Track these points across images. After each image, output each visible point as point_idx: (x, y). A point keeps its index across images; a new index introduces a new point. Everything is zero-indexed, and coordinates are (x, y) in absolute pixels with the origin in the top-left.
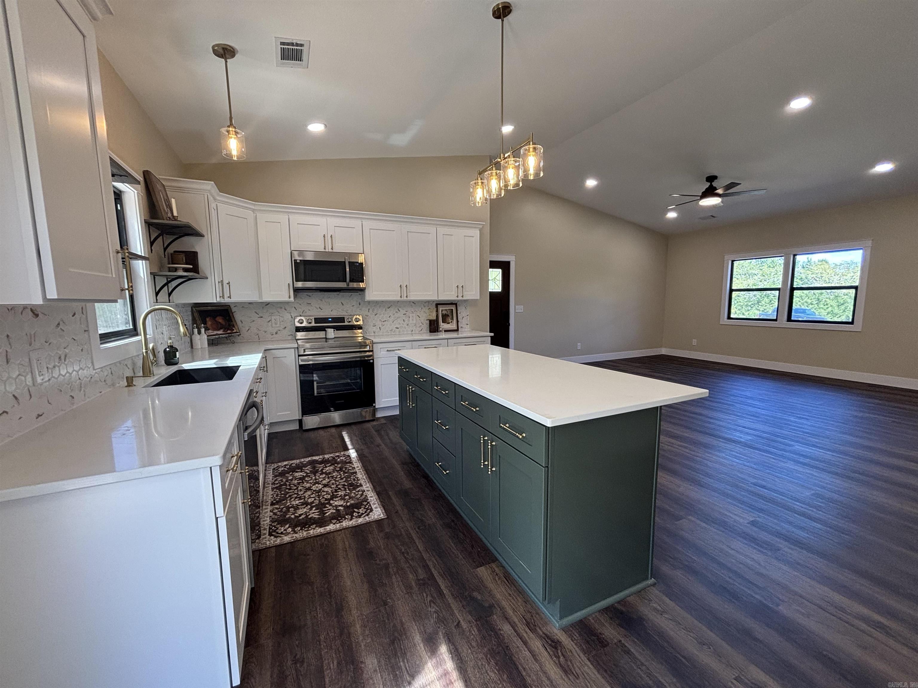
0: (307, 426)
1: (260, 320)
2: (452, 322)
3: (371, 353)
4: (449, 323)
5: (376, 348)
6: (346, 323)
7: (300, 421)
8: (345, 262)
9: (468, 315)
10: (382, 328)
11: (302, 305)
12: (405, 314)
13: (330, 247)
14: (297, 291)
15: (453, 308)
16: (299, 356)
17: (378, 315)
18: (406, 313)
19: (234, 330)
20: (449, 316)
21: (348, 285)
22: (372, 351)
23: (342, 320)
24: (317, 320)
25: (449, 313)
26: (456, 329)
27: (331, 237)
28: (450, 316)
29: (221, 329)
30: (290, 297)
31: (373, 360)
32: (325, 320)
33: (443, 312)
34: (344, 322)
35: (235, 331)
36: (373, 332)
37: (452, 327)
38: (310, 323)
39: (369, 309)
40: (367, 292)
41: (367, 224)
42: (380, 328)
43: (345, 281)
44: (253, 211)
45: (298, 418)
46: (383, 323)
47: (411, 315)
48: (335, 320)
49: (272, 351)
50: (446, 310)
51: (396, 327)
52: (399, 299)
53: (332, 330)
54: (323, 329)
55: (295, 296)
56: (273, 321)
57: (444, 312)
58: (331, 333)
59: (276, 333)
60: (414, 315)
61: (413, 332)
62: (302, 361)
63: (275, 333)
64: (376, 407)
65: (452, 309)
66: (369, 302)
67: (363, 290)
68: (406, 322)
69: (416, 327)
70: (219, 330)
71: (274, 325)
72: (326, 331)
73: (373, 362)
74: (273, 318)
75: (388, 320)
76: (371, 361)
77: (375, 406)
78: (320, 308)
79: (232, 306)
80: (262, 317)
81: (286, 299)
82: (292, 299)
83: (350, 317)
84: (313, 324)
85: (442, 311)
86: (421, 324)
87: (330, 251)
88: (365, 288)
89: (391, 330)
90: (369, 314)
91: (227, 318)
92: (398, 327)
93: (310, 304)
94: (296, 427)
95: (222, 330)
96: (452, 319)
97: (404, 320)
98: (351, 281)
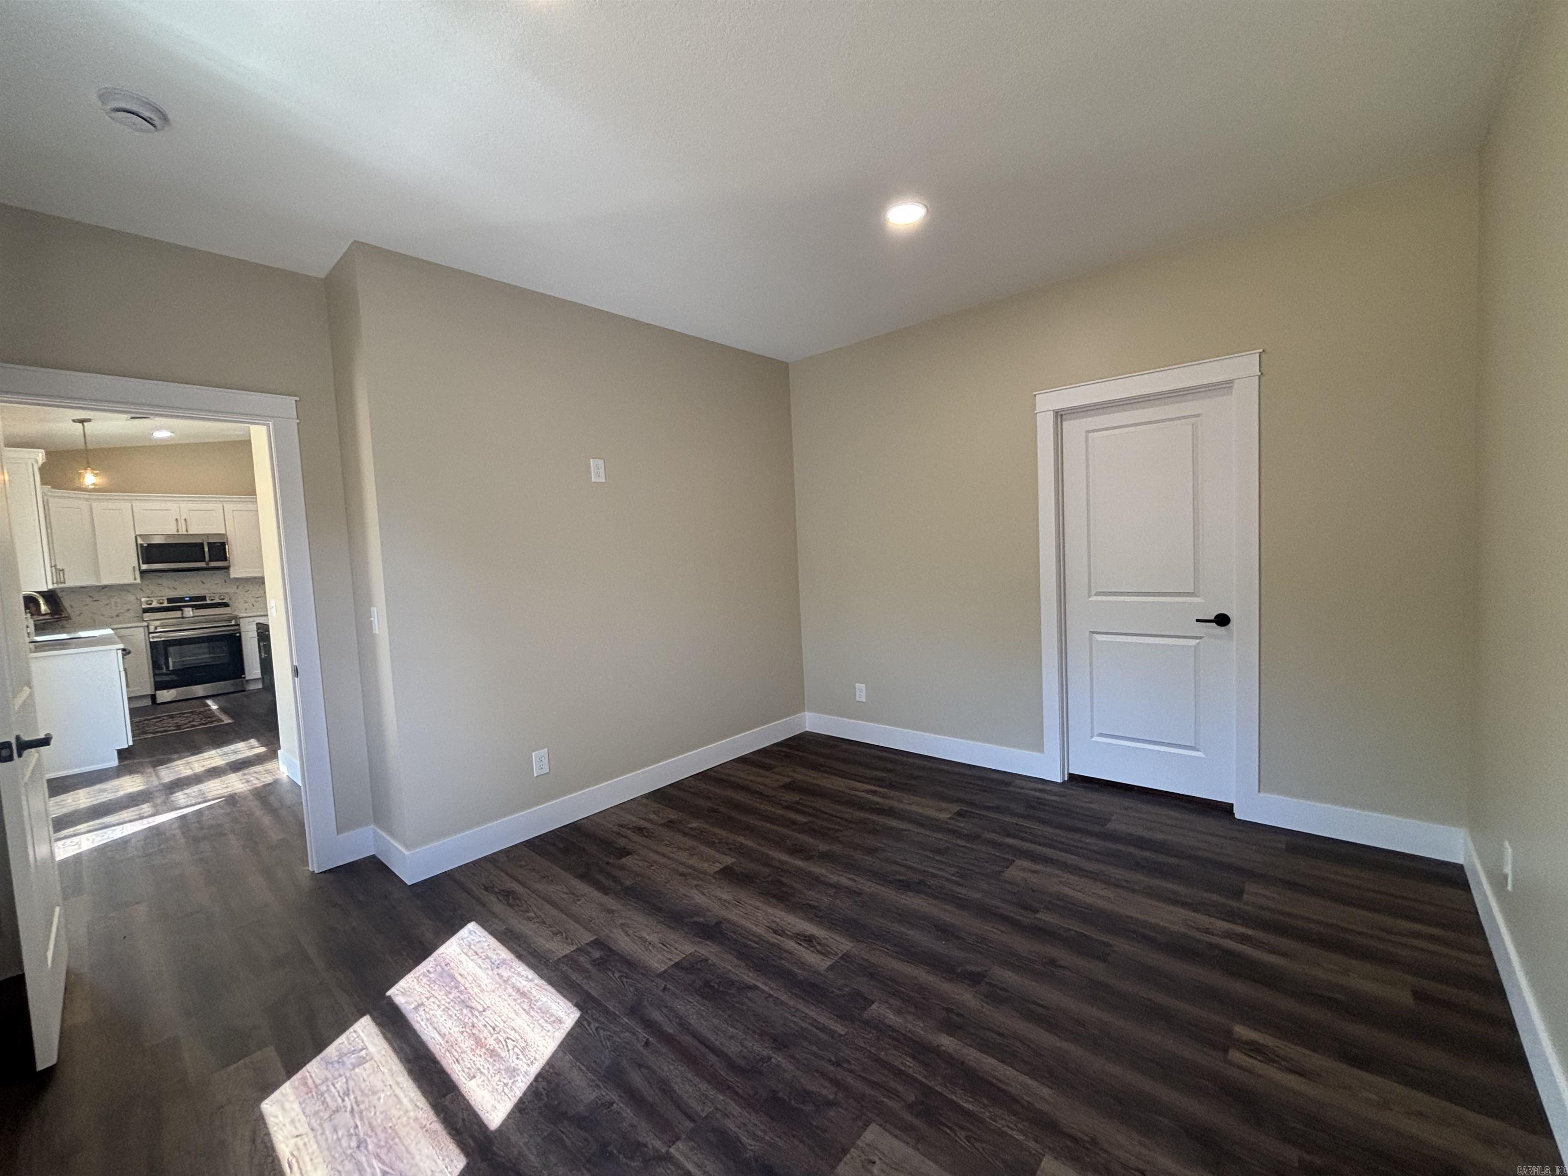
0: (159, 700)
1: (95, 603)
3: (237, 627)
5: (242, 622)
6: (208, 602)
7: (153, 697)
8: (202, 544)
10: (256, 605)
11: (150, 586)
13: (184, 529)
14: (143, 573)
16: (150, 633)
19: (62, 615)
21: (207, 564)
22: (239, 625)
23: (203, 598)
24: (170, 600)
27: (185, 520)
30: (135, 579)
31: (240, 633)
32: (182, 600)
34: (206, 601)
35: (67, 616)
36: (242, 608)
38: (162, 603)
39: (236, 586)
40: (232, 570)
41: (229, 507)
43: (203, 560)
44: (87, 500)
45: (149, 692)
48: (192, 599)
53: (190, 609)
54: (179, 608)
55: (142, 577)
56: (113, 603)
58: (189, 612)
59: (117, 616)
62: (153, 637)
64: (247, 678)
66: (237, 579)
67: (227, 568)
71: (114, 608)
72: (182, 610)
73: (240, 636)
74: (113, 601)
76: (238, 635)
77: (244, 678)
78: (173, 587)
79: (58, 591)
80: (98, 601)
81: (131, 581)
82: (138, 581)
83: (213, 595)
84: (166, 604)
87: (185, 533)
88: (230, 567)
90: (238, 591)
93: (161, 584)
94: (148, 702)
98: (211, 560)
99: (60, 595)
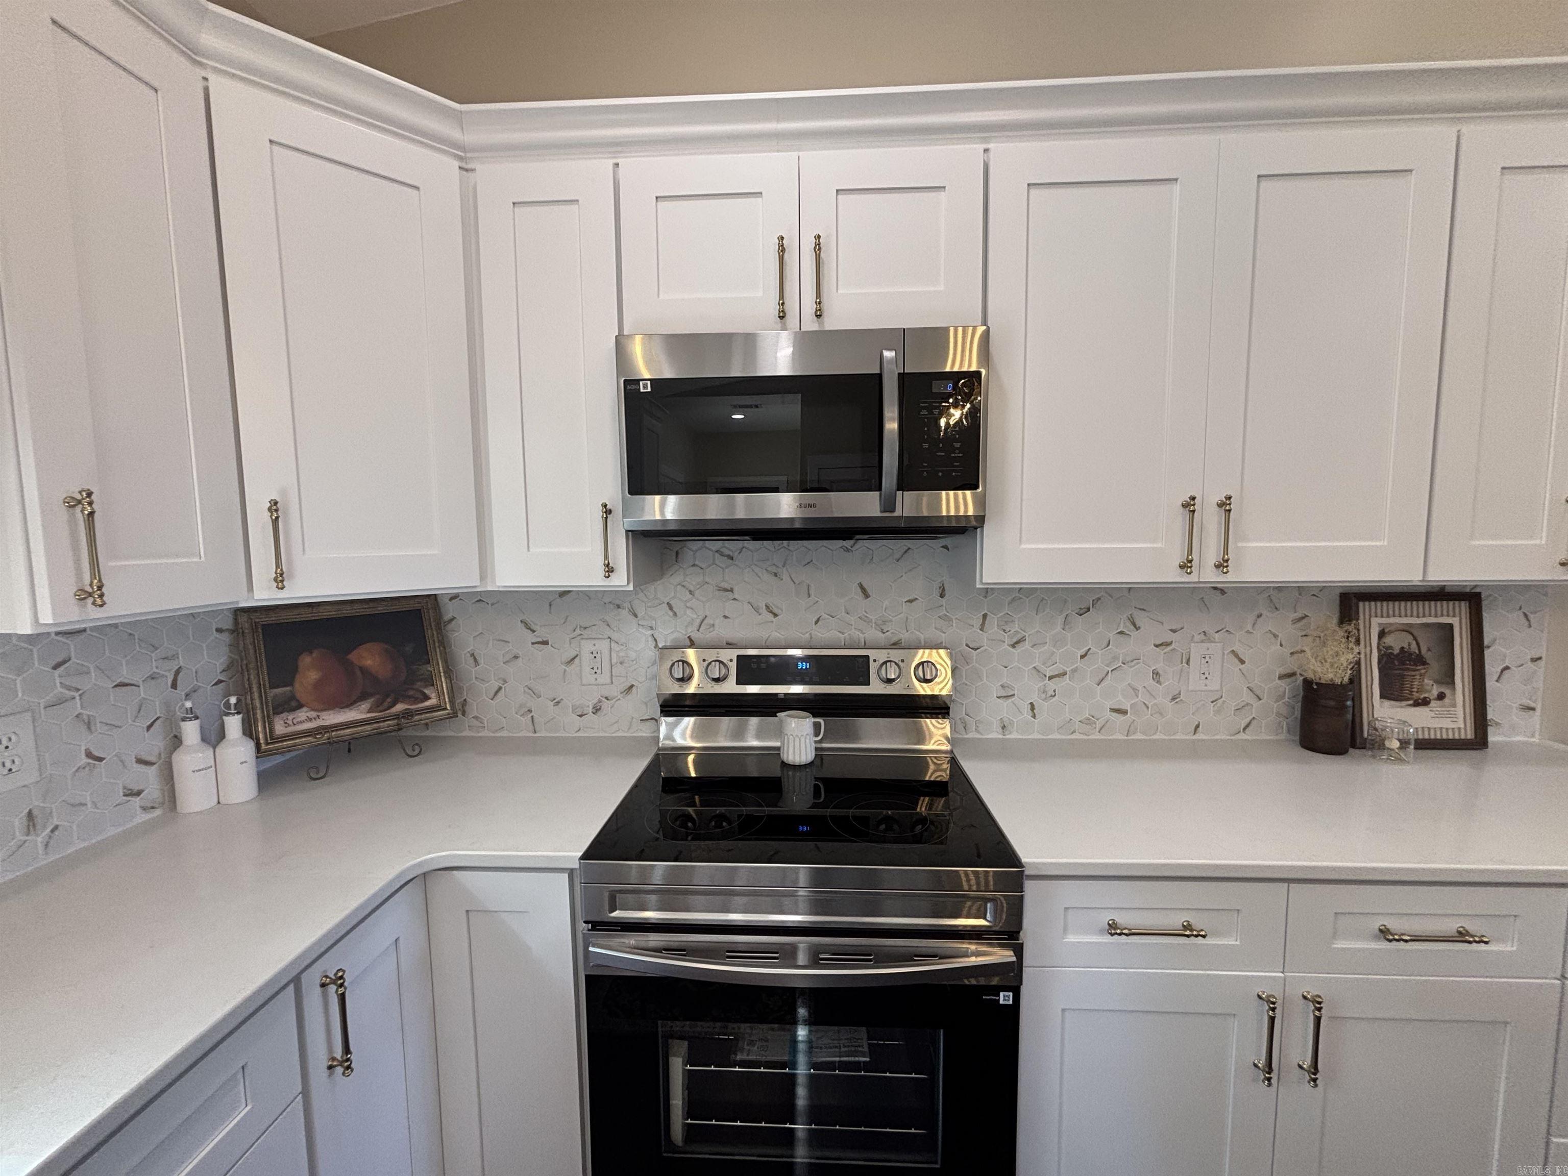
1: (540, 652)
2: (1441, 697)
4: (1425, 702)
6: (875, 687)
8: (878, 380)
9: (1535, 660)
10: (1043, 707)
11: (697, 593)
12: (1168, 644)
13: (808, 305)
15: (1455, 621)
17: (1026, 645)
18: (1169, 637)
19: (427, 698)
20: (1424, 663)
21: (889, 505)
23: (857, 670)
24: (749, 667)
25: (1426, 646)
26: (1470, 735)
27: (818, 248)
28: (1435, 667)
29: (363, 697)
30: (609, 570)
32: (779, 669)
33: (1389, 640)
34: (868, 683)
35: (433, 701)
36: (996, 726)
37: (1446, 723)
38: (719, 678)
39: (985, 616)
40: (990, 537)
42: (1032, 707)
43: (871, 482)
46: (1052, 685)
47: (1197, 650)
48: (828, 668)
49: (455, 872)
50: (1407, 629)
51: (1109, 704)
52: (1173, 576)
53: (810, 720)
54: (766, 706)
56: (586, 657)
57: (1395, 642)
58: (802, 737)
59: (597, 710)
60: (1215, 648)
61: (1200, 736)
63: (590, 710)
65: (1451, 626)
67: (963, 529)
68: (1170, 681)
69: (1218, 712)
70: (349, 704)
71: (588, 677)
74: (587, 647)
75: (1074, 671)
78: (767, 607)
79: (444, 601)
80: (545, 643)
82: (620, 580)
83: (895, 655)
84: (731, 687)
85: (1382, 634)
86: (1247, 697)
87: (810, 325)
88: (981, 520)
89: (1088, 722)
90: (984, 643)
91: (409, 648)
92: (1126, 706)
93: (732, 590)
95: (365, 705)
96: (1448, 678)
97: (1156, 674)
98: (903, 485)
99: (450, 610)
